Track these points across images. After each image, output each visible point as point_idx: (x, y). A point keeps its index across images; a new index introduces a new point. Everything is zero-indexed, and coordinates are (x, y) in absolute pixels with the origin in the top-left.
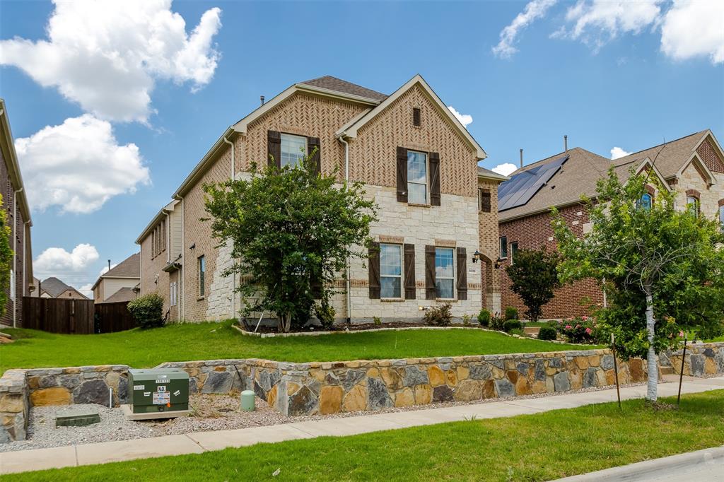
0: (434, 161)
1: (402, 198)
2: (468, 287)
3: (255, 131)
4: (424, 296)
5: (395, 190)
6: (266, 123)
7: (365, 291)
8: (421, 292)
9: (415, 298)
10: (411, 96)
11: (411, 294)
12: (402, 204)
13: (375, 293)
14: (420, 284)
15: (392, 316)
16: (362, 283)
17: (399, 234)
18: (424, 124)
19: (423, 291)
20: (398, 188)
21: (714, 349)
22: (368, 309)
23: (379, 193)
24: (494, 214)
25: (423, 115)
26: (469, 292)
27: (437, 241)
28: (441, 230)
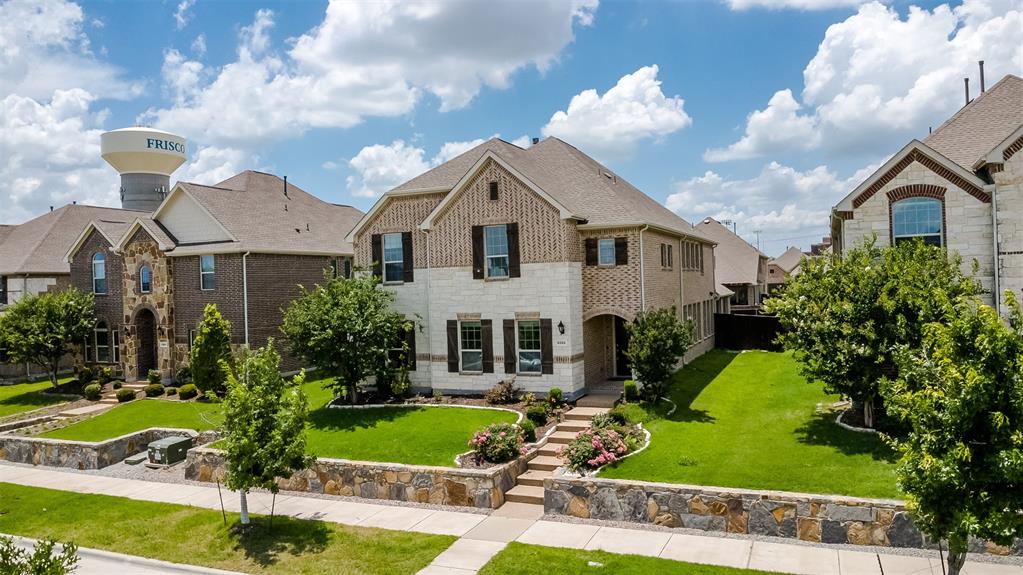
0: (513, 231)
1: (478, 275)
2: (555, 360)
3: (363, 238)
4: (504, 370)
5: (472, 267)
6: (371, 229)
7: (445, 365)
8: (499, 366)
9: (492, 372)
10: (488, 171)
11: (488, 368)
12: (479, 281)
13: (453, 368)
14: (499, 359)
15: (471, 389)
16: (441, 359)
17: (476, 311)
18: (502, 196)
19: (502, 365)
20: (474, 266)
21: (588, 488)
22: (447, 381)
23: (457, 274)
24: (633, 265)
25: (501, 187)
26: (556, 366)
27: (517, 315)
28: (522, 302)
